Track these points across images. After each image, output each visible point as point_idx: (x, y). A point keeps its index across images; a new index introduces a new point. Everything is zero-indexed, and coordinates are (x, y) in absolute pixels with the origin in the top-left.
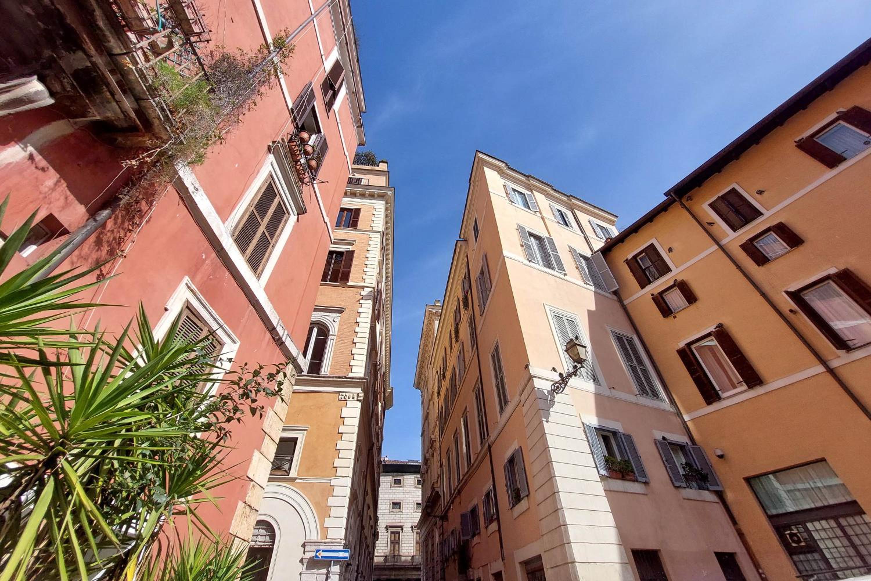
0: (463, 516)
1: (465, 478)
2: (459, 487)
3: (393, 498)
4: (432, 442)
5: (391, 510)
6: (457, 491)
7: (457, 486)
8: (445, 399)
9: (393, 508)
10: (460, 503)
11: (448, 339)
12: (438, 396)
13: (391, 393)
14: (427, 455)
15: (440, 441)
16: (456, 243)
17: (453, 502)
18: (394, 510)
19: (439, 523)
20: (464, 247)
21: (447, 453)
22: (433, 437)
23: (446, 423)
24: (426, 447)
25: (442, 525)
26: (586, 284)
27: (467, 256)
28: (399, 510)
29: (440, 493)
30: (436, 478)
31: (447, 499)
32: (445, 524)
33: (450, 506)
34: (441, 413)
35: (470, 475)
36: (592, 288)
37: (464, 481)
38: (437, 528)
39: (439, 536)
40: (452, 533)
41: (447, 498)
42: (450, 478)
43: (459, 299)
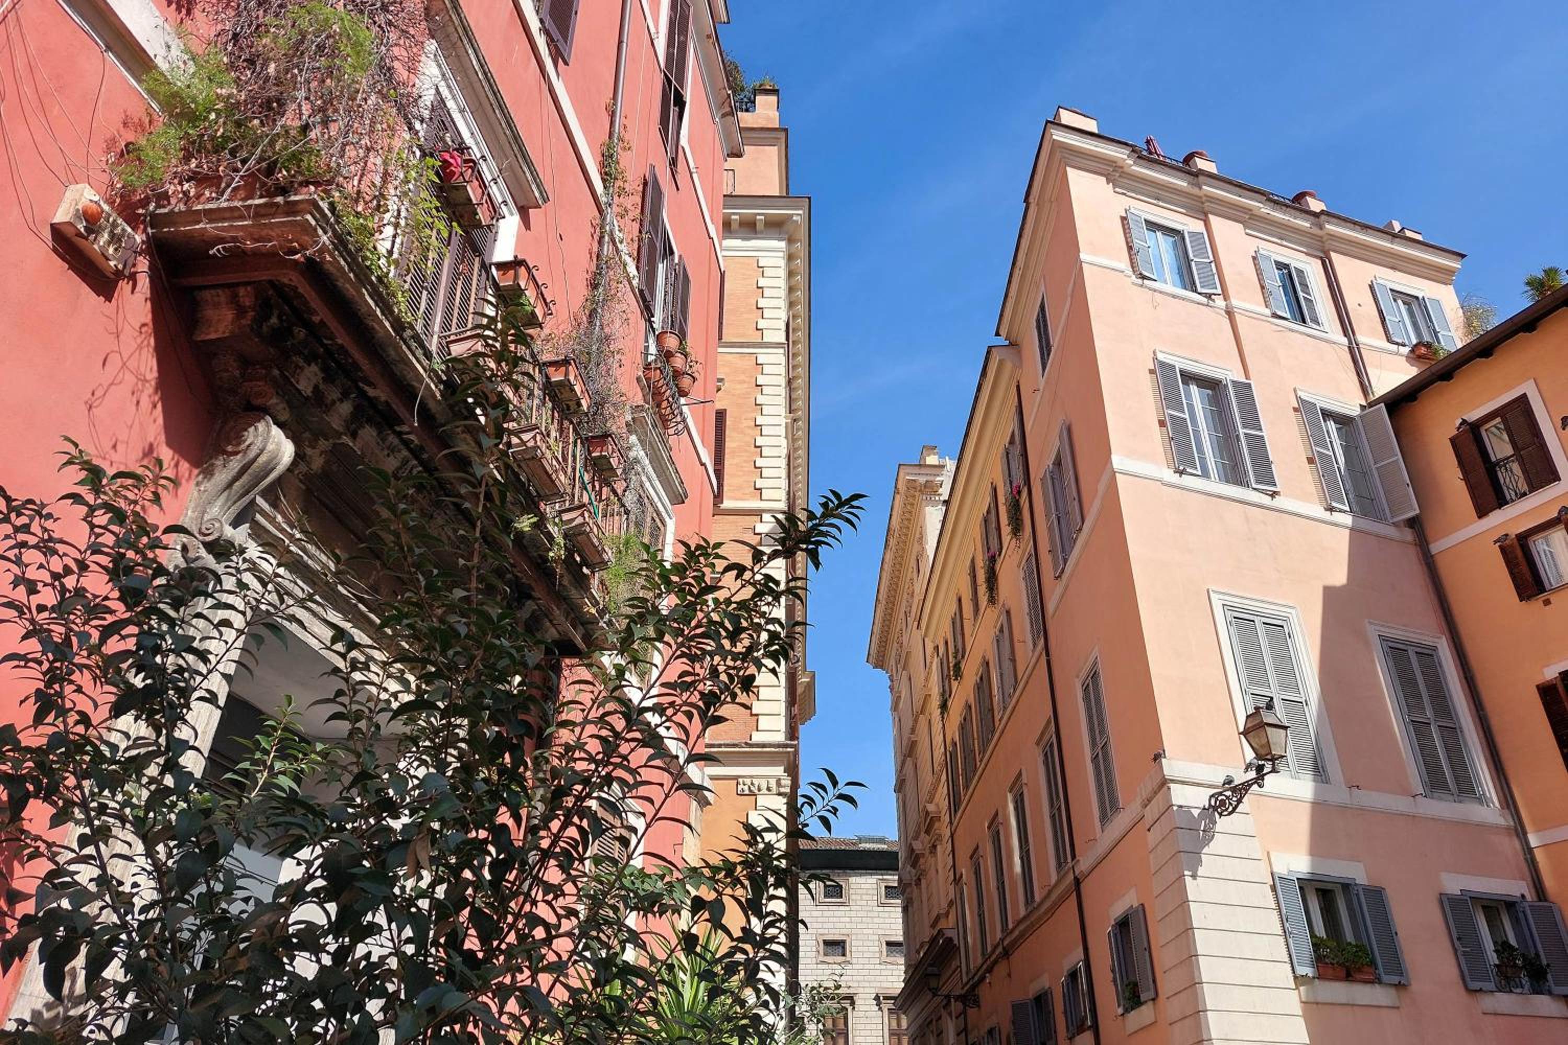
0: (1017, 1008)
1: (1022, 927)
2: (1006, 943)
3: (826, 931)
4: (929, 822)
5: (822, 958)
6: (1000, 949)
7: (1002, 940)
8: (962, 727)
9: (825, 955)
10: (1009, 975)
11: (967, 579)
12: (942, 713)
13: (811, 686)
14: (917, 846)
15: (951, 823)
16: (988, 353)
17: (990, 970)
18: (829, 959)
19: (956, 1006)
20: (1008, 366)
21: (971, 857)
22: (931, 808)
23: (967, 787)
24: (912, 828)
25: (964, 1012)
26: (1331, 509)
27: (1018, 387)
28: (841, 959)
29: (956, 942)
30: (944, 905)
31: (975, 961)
32: (972, 1012)
33: (983, 979)
34: (953, 755)
35: (1032, 924)
36: (1348, 520)
37: (1017, 933)
38: (950, 1014)
39: (958, 1035)
40: (991, 1032)
41: (976, 959)
42: (981, 916)
43: (995, 490)
